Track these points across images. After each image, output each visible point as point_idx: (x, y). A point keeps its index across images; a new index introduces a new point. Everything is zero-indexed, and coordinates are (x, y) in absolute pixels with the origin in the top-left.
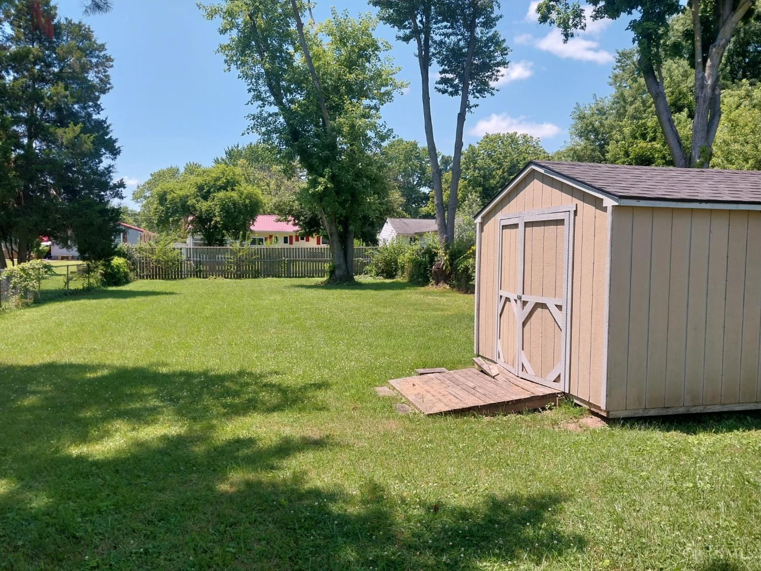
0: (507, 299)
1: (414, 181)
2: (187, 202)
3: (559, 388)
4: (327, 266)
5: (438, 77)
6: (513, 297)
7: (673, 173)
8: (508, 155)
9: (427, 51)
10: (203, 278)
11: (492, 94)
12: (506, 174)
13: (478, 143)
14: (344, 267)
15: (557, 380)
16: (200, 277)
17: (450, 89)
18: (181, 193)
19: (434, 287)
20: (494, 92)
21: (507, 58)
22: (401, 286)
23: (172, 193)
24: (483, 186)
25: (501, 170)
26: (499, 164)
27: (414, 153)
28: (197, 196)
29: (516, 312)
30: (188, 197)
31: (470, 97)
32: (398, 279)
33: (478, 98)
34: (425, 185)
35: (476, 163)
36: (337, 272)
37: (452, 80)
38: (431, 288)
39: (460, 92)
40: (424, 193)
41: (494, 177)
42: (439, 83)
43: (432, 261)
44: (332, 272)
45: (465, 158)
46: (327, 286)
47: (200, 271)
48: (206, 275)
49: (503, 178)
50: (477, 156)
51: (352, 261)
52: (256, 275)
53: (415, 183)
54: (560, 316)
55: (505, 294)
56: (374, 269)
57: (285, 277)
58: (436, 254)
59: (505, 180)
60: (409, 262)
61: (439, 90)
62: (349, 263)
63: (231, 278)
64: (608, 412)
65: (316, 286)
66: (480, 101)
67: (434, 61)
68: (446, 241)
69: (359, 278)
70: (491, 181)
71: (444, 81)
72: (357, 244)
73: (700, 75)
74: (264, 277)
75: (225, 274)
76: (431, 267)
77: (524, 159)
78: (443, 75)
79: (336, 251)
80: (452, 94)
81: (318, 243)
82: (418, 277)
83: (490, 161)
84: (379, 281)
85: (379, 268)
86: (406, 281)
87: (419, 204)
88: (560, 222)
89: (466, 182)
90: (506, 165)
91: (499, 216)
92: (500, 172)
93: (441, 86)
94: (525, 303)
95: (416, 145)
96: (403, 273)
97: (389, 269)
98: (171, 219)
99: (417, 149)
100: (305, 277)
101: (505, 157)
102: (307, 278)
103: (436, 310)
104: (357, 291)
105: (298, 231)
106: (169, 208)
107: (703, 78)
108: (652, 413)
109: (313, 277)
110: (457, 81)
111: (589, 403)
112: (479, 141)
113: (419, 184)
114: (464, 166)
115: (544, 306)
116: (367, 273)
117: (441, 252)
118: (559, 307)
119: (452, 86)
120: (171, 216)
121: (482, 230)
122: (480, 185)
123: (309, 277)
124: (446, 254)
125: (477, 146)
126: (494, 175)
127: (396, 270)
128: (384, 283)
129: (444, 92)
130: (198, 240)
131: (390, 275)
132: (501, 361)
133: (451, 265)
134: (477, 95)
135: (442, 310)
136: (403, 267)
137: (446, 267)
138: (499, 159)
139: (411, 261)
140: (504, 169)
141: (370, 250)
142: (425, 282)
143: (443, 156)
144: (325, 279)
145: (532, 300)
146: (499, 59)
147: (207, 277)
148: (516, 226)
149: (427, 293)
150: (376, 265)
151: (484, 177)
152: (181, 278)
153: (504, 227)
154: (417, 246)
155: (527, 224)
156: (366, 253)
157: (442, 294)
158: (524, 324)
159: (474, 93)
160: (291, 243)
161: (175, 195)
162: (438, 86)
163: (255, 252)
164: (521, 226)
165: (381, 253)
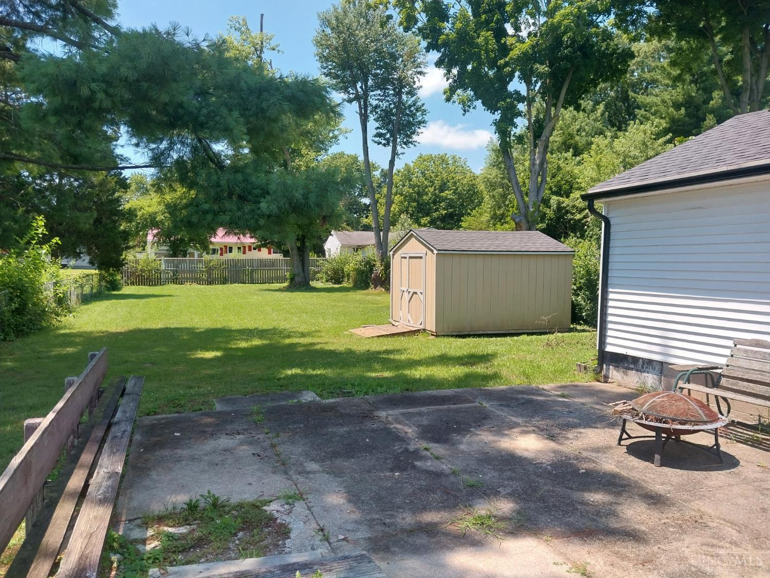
0: (403, 291)
1: (355, 193)
2: (156, 218)
3: (422, 327)
4: (288, 274)
5: (375, 132)
6: (405, 290)
7: (473, 235)
8: (439, 174)
9: (366, 110)
10: (179, 284)
11: (415, 146)
12: (437, 191)
13: (413, 162)
14: (302, 275)
15: (421, 324)
16: (176, 283)
17: (383, 142)
18: (151, 210)
19: (373, 289)
20: (416, 144)
21: (426, 118)
22: (347, 290)
23: (142, 210)
24: (418, 202)
25: (433, 188)
26: (431, 182)
27: (354, 166)
28: (165, 212)
29: (407, 296)
30: (156, 213)
31: (399, 148)
32: (345, 284)
33: (404, 148)
34: (366, 196)
35: (411, 180)
36: (296, 279)
37: (385, 134)
38: (371, 290)
39: (391, 144)
40: (365, 204)
41: (427, 194)
42: (375, 136)
43: (371, 271)
44: (292, 279)
45: (402, 176)
46: (290, 289)
47: (177, 279)
48: (182, 282)
49: (435, 194)
50: (412, 174)
51: (308, 270)
52: (224, 281)
53: (356, 194)
54: (421, 297)
55: (403, 289)
56: (325, 276)
57: (248, 283)
58: (374, 265)
59: (437, 197)
60: (353, 271)
61: (375, 142)
62: (306, 272)
63: (203, 284)
64: (436, 333)
65: (280, 290)
66: (406, 150)
67: (372, 118)
68: (382, 255)
69: (313, 284)
70: (425, 197)
71: (379, 135)
72: (313, 257)
73: (533, 157)
74: (231, 283)
75: (198, 281)
76: (371, 275)
77: (453, 178)
78: (378, 130)
79: (295, 262)
80: (384, 145)
81: (270, 253)
82: (361, 283)
83: (423, 179)
84: (329, 286)
85: (329, 276)
86: (351, 285)
87: (360, 214)
88: (421, 258)
89: (402, 197)
90: (437, 183)
91: (400, 252)
92: (431, 189)
93: (376, 139)
94: (409, 292)
95: (357, 158)
96: (348, 280)
97: (337, 276)
98: (141, 233)
99: (357, 162)
100: (265, 283)
101: (437, 176)
102: (267, 284)
103: (373, 304)
104: (315, 293)
105: (254, 243)
106: (139, 223)
107: (534, 159)
108: (454, 334)
109: (273, 283)
110: (388, 136)
111: (431, 331)
112: (414, 161)
113: (360, 195)
114: (401, 183)
115: (415, 293)
116: (318, 280)
117: (378, 264)
118: (421, 293)
119: (385, 139)
120: (140, 231)
121: (393, 258)
122: (415, 201)
123: (270, 283)
124: (382, 265)
125: (412, 165)
126: (427, 192)
127: (343, 277)
128: (334, 288)
129: (379, 143)
130: (164, 250)
131: (338, 282)
132: (401, 321)
133: (386, 274)
134: (404, 146)
135: (377, 304)
136: (348, 275)
137: (382, 275)
138: (431, 177)
139: (355, 270)
140: (435, 187)
141: (321, 261)
142: (366, 287)
143: (382, 170)
144: (286, 284)
145: (412, 291)
146: (420, 119)
147: (182, 284)
148: (406, 258)
149: (368, 295)
150: (326, 273)
151: (419, 193)
152: (161, 285)
153: (402, 257)
154: (360, 257)
155: (410, 258)
156: (318, 264)
157: (379, 295)
158: (409, 302)
159: (401, 145)
160: (244, 253)
161: (145, 212)
162: (374, 139)
163: (223, 263)
164: (408, 258)
165: (330, 263)
